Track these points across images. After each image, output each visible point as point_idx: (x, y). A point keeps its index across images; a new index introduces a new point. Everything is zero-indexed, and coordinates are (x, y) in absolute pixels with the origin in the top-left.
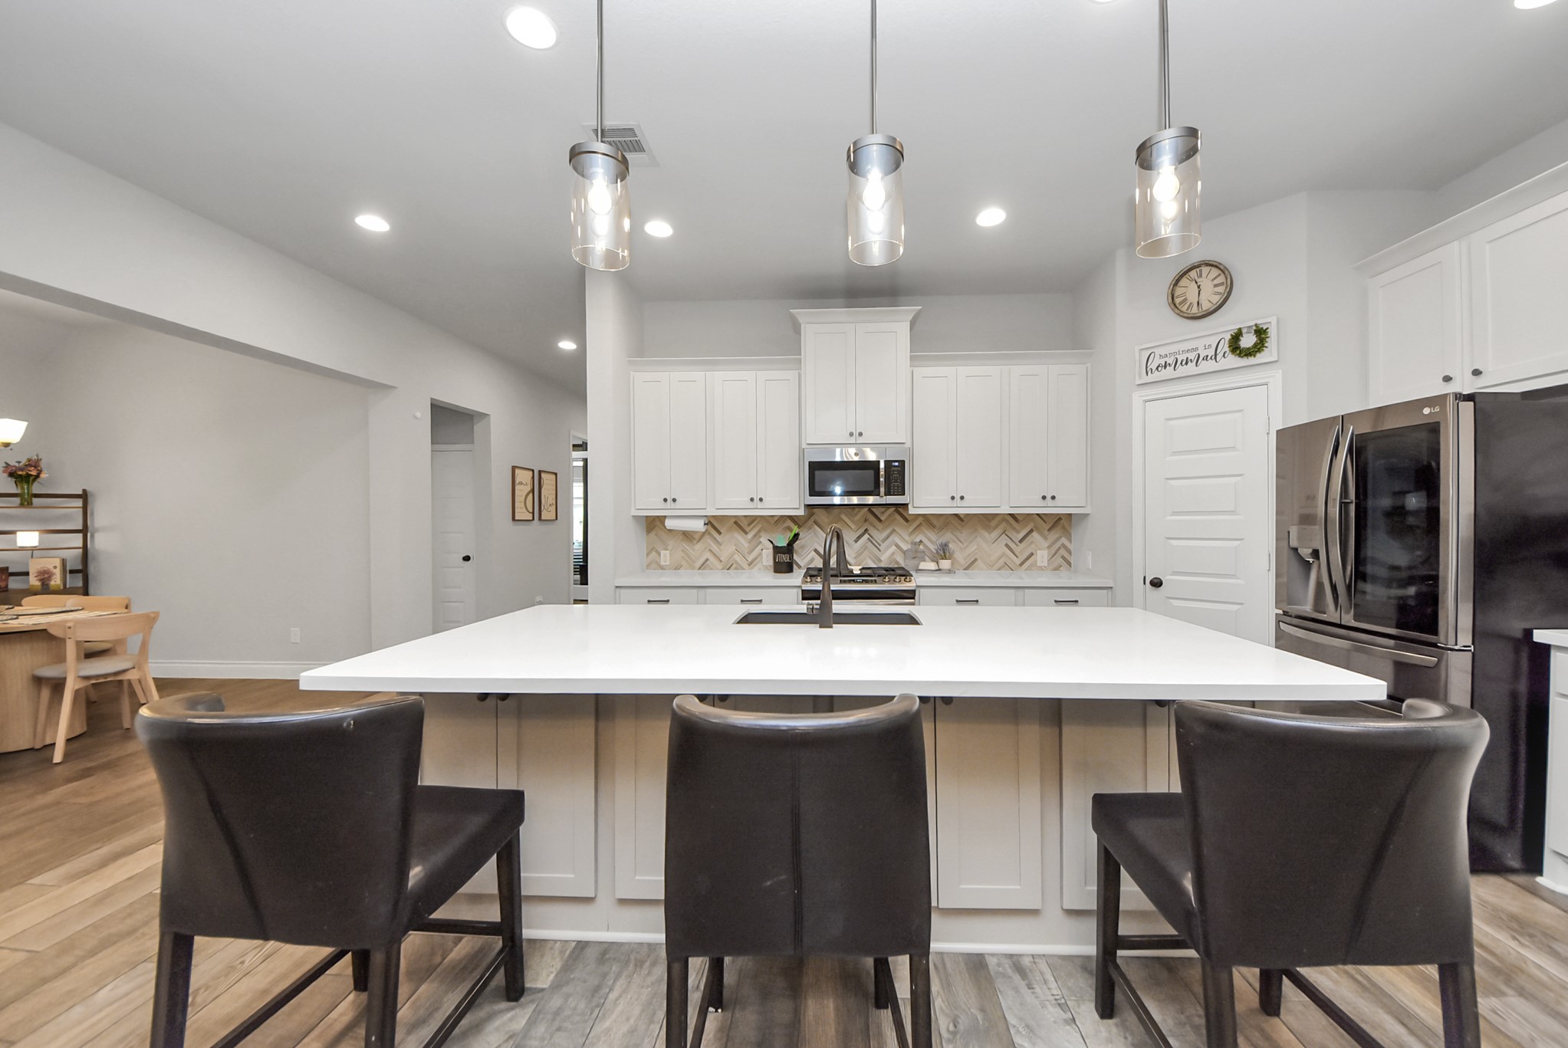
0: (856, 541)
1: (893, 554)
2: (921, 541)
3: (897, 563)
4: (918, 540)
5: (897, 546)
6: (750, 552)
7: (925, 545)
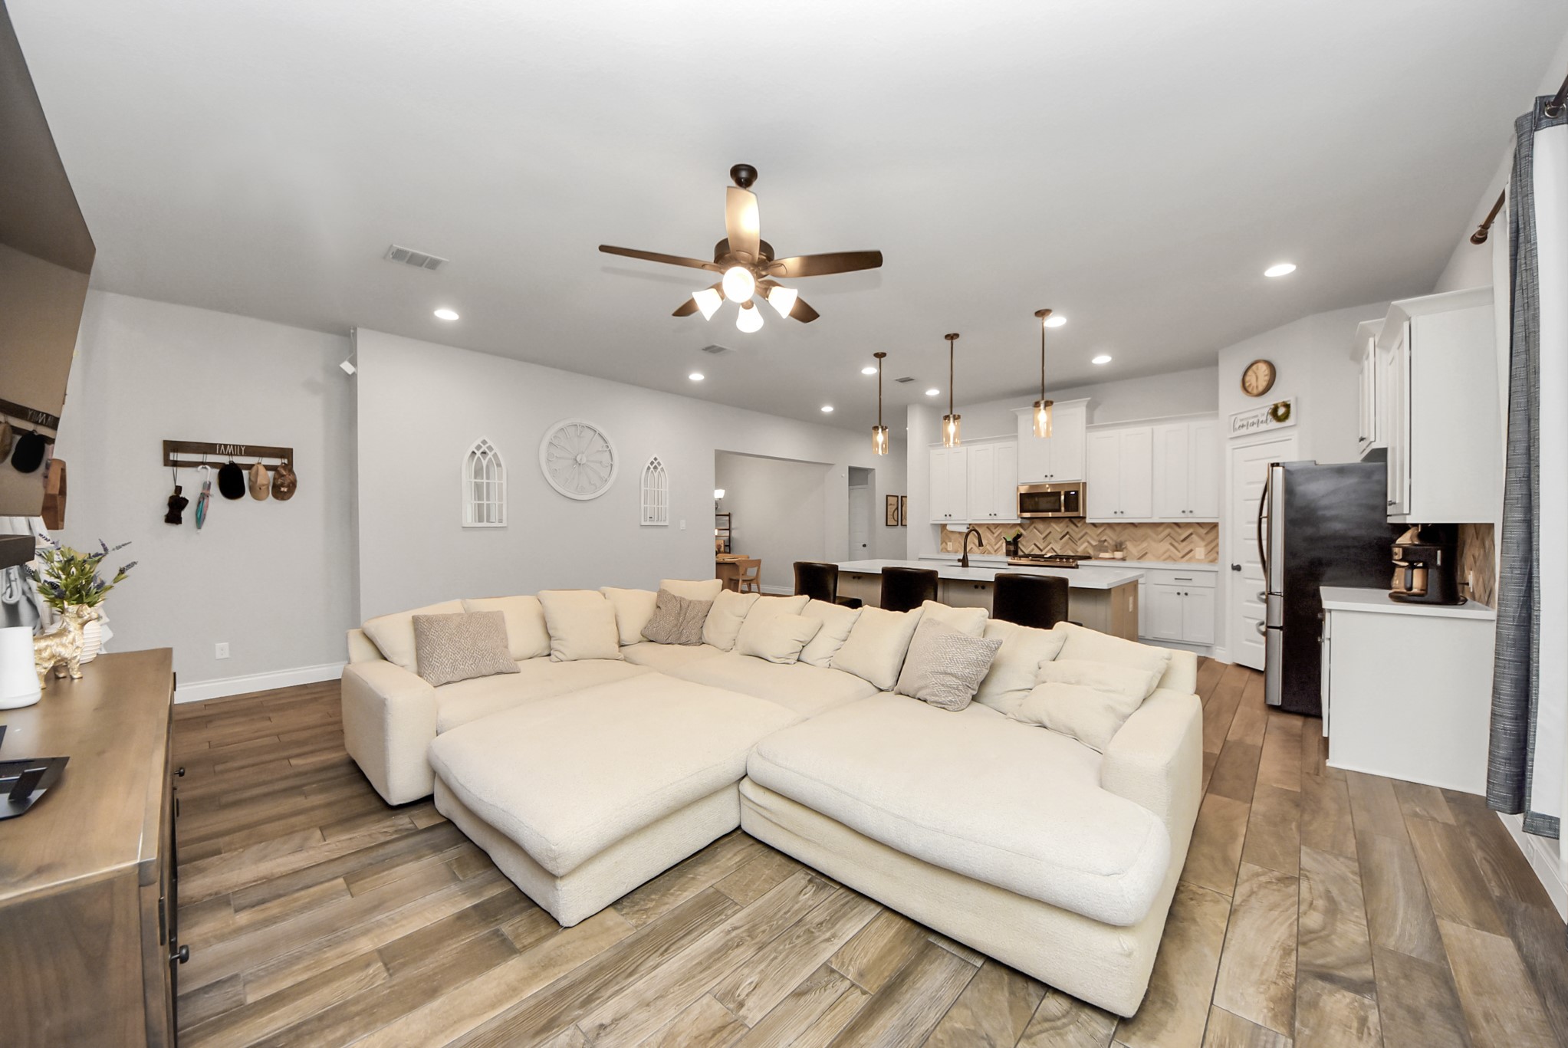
0: (1061, 539)
1: (1086, 547)
2: (1105, 540)
3: (1089, 553)
4: (1103, 539)
5: (1088, 542)
6: (996, 545)
7: (1108, 543)
